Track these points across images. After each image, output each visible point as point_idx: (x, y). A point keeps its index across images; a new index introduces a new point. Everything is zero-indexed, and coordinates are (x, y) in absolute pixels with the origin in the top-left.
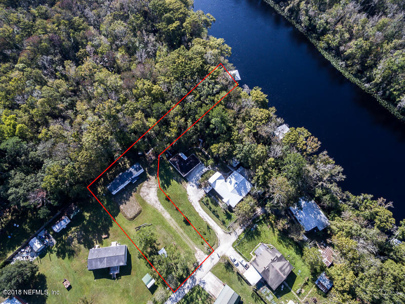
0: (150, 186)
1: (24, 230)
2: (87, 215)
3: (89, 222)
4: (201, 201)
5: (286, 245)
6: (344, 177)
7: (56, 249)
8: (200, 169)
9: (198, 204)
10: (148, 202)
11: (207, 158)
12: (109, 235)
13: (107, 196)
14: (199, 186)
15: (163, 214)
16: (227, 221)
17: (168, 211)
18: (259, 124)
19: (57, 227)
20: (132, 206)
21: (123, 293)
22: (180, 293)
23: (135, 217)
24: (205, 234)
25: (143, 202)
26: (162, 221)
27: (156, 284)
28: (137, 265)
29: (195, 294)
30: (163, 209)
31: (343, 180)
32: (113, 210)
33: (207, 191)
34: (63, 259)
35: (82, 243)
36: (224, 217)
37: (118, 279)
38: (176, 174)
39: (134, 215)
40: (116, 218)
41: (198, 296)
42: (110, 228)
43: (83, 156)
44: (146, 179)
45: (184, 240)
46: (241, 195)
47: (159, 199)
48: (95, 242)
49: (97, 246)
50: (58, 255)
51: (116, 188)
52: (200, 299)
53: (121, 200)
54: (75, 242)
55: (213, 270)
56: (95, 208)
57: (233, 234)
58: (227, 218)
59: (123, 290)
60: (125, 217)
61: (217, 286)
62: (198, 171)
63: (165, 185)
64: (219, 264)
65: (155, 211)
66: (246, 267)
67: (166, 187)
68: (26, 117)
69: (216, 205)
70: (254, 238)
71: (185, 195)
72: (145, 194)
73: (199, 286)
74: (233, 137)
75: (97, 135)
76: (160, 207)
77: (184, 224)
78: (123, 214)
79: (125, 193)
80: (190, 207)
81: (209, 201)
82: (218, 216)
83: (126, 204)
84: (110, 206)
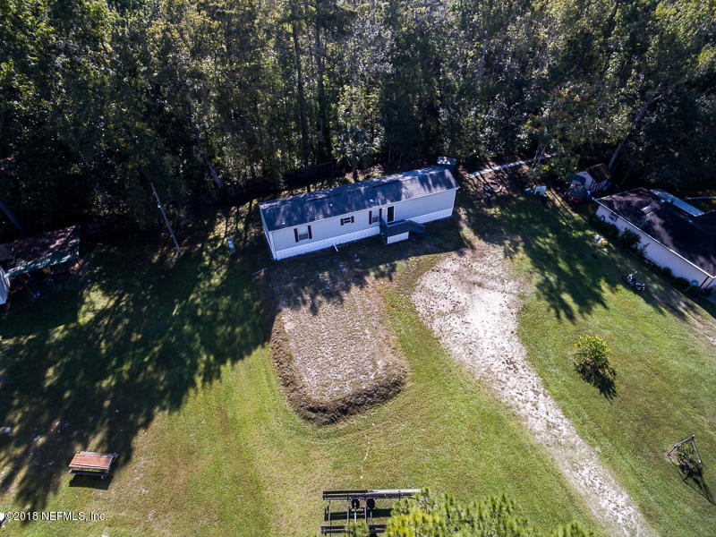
0: (478, 279)
2: (98, 299)
3: (83, 337)
10: (457, 350)
12: (121, 464)
13: (241, 260)
15: (565, 470)
17: (607, 457)
20: (353, 337)
23: (345, 409)
25: (421, 341)
30: (566, 429)
32: (231, 320)
39: (348, 390)
40: (226, 369)
42: (160, 417)
44: (459, 245)
47: (531, 358)
60: (289, 383)
63: (567, 297)
65: (497, 420)
67: (575, 307)
72: (445, 306)
76: (538, 409)
78: (283, 361)
79: (330, 269)
83: (314, 310)
84: (225, 301)
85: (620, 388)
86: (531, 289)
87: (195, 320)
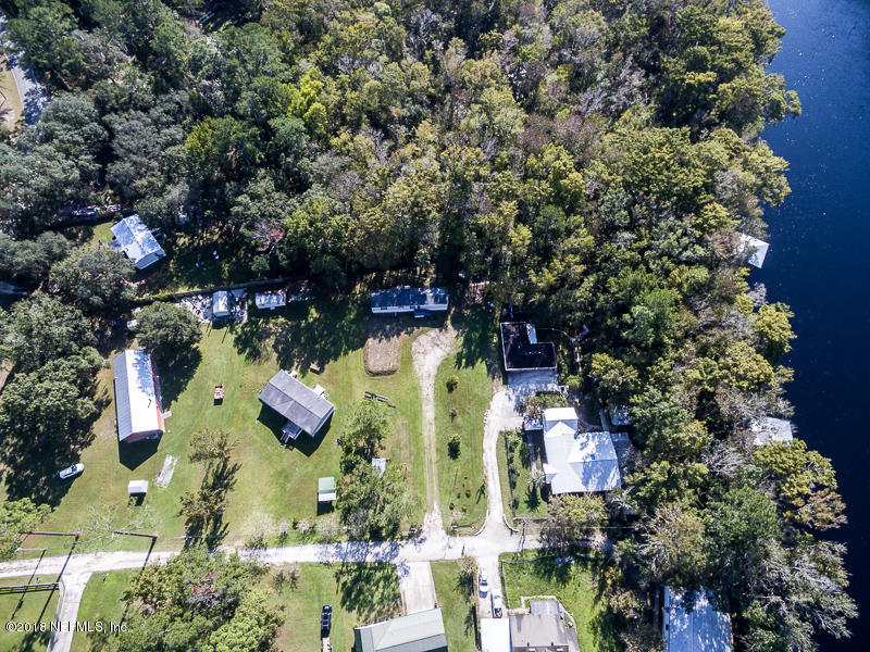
0: (439, 343)
1: (220, 268)
2: (314, 313)
3: (309, 326)
4: (504, 435)
5: (601, 645)
6: (847, 633)
7: (239, 330)
8: (546, 378)
9: (495, 436)
10: (417, 366)
11: (573, 370)
12: (322, 370)
13: (362, 309)
14: (521, 408)
15: (423, 406)
16: (523, 506)
17: (436, 406)
18: (730, 381)
19: (263, 298)
20: (387, 353)
21: (280, 474)
22: (358, 550)
23: (378, 374)
24: (468, 496)
25: (407, 360)
26: (415, 416)
27: (334, 504)
28: (327, 451)
29: (379, 574)
30: (431, 396)
31: (838, 636)
32: (354, 336)
33: (528, 428)
34: (239, 353)
35: (277, 351)
36: (523, 497)
37: (287, 447)
38: (496, 354)
39: (380, 369)
40: (350, 352)
41: (381, 584)
42: (331, 362)
43: (373, 216)
44: (441, 326)
45: (426, 475)
46: (586, 483)
47: (436, 376)
48: (296, 364)
49: (294, 373)
50: (237, 341)
51: (383, 305)
52: (380, 590)
53: (377, 331)
54: (270, 341)
55: (437, 566)
56: (333, 312)
57: (516, 539)
58: (526, 502)
59: (283, 470)
60: (365, 362)
61: (423, 596)
62: (537, 379)
63: (464, 360)
64: (452, 564)
65: (416, 389)
66: (496, 613)
67: (463, 364)
68: (334, 98)
69: (526, 463)
70: (550, 578)
71: (484, 404)
72: (421, 350)
73: (394, 568)
74: (655, 368)
75: (416, 197)
76: (428, 389)
77: (446, 449)
78: (366, 354)
79: (391, 323)
80: (478, 430)
81: (519, 447)
82: (513, 485)
83: (380, 342)
84: (354, 327)
85: (454, 392)
86: (454, 353)
87: (344, 332)
